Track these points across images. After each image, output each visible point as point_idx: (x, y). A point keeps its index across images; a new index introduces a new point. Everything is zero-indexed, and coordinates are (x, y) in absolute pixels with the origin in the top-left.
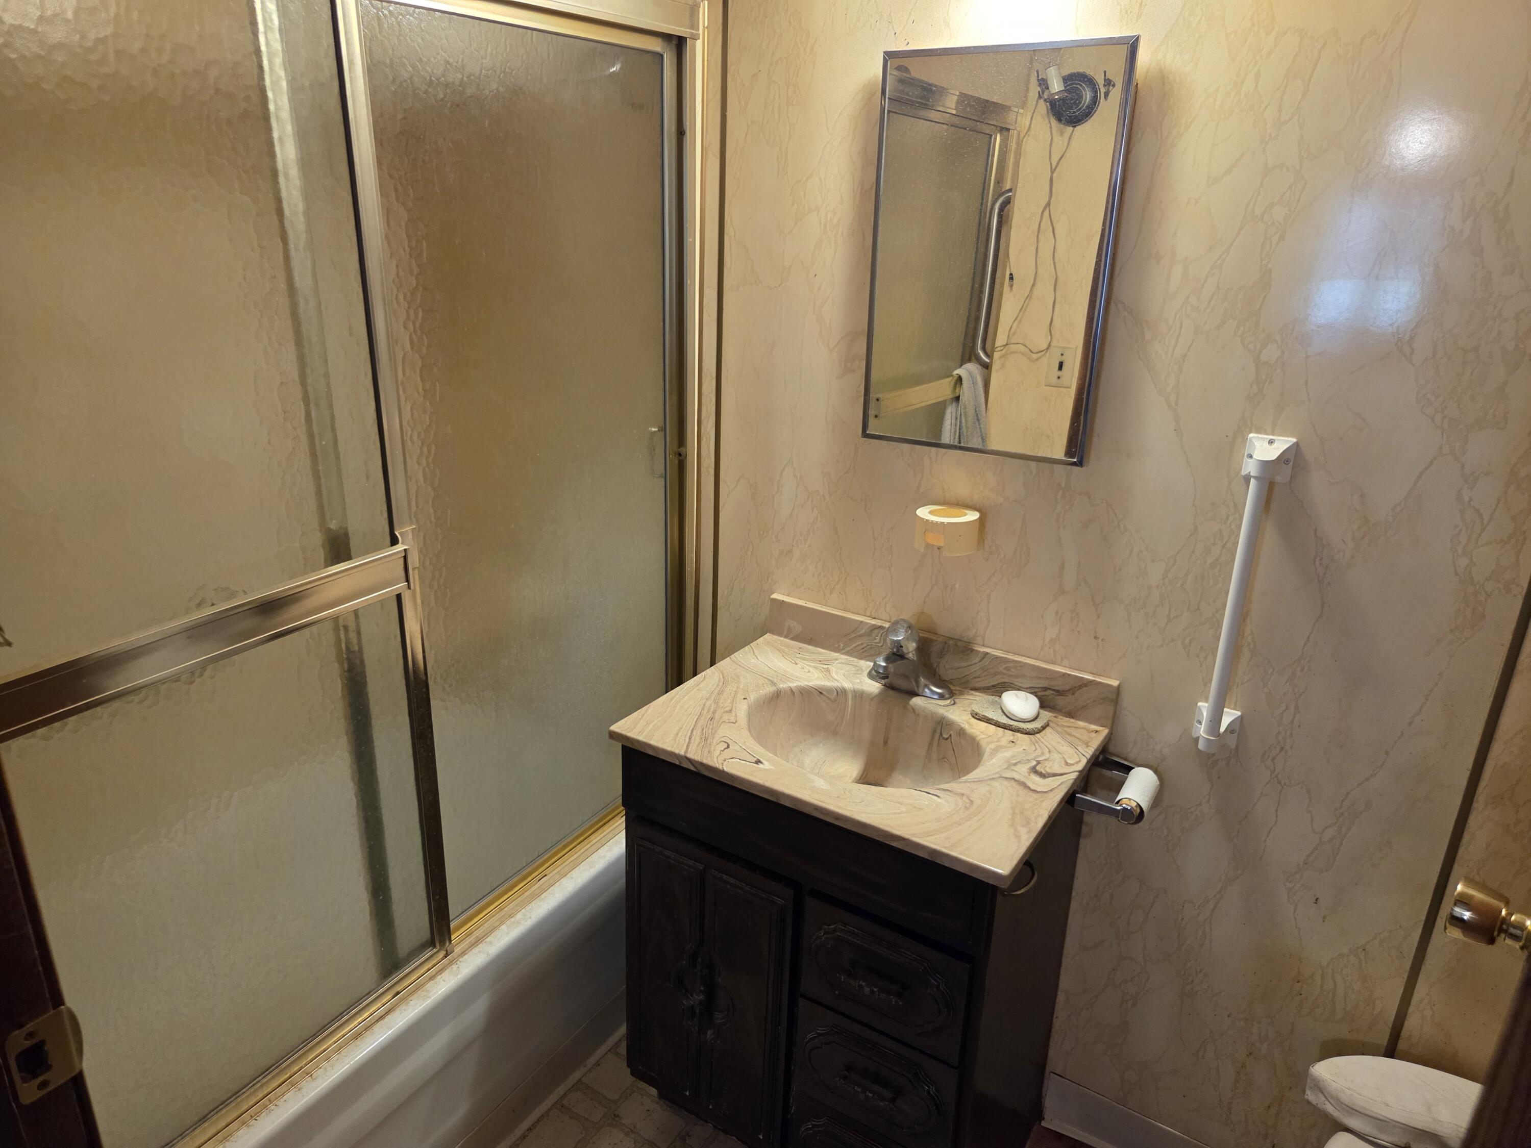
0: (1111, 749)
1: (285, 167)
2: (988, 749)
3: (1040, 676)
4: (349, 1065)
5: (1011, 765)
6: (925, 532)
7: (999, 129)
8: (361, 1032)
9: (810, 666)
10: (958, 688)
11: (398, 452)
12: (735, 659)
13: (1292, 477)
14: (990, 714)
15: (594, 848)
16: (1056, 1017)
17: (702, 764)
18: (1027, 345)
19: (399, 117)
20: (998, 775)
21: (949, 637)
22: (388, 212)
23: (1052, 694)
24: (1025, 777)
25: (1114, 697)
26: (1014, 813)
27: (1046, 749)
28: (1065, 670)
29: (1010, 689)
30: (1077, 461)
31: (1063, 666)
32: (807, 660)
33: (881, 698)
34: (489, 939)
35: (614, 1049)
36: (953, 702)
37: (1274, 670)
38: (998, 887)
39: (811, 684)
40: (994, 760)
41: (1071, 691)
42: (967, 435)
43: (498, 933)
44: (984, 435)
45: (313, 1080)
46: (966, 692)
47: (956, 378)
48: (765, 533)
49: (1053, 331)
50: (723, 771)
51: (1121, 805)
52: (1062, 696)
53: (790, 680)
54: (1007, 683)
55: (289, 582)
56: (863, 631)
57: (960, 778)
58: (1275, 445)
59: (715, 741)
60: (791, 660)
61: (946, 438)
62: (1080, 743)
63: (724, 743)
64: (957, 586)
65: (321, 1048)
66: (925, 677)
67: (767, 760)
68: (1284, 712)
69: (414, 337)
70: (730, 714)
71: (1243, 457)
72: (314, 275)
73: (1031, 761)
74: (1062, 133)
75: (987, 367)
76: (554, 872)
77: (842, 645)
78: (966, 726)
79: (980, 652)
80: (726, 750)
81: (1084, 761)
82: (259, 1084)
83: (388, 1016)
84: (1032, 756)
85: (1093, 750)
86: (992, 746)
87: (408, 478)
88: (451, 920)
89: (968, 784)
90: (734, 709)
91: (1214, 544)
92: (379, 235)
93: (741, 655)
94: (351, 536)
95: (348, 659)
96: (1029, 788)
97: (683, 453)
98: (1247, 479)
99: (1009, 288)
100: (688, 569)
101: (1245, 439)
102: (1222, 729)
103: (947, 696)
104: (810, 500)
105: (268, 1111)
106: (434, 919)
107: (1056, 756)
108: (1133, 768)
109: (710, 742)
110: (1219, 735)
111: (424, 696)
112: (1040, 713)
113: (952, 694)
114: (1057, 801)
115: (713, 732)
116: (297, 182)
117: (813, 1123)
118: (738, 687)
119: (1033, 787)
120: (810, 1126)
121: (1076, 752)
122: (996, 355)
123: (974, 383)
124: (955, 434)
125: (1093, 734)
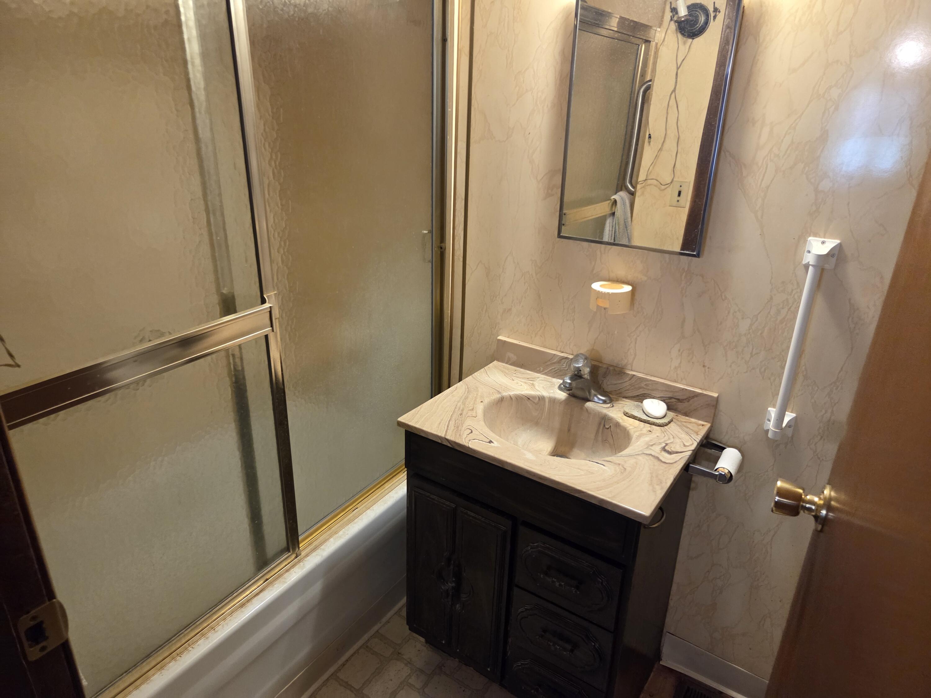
0: (711, 436)
1: (192, 58)
2: (634, 435)
3: (667, 390)
4: (237, 623)
5: (650, 445)
6: (597, 299)
7: (644, 41)
8: (244, 603)
9: (522, 382)
10: (614, 397)
11: (266, 245)
12: (475, 377)
13: (836, 265)
14: (636, 414)
15: (386, 492)
16: (671, 599)
17: (455, 443)
18: (659, 180)
19: (265, 26)
20: (641, 452)
21: (610, 365)
22: (258, 89)
23: (675, 401)
24: (658, 453)
25: (714, 404)
26: (652, 476)
27: (671, 435)
28: (684, 386)
29: (648, 398)
30: (696, 253)
31: (683, 384)
32: (520, 378)
33: (566, 401)
34: (322, 547)
35: (398, 613)
36: (612, 406)
37: (818, 388)
38: (641, 523)
39: (523, 393)
40: (638, 443)
41: (687, 400)
42: (619, 237)
43: (328, 543)
44: (629, 237)
45: (215, 632)
46: (620, 399)
47: (613, 201)
48: (494, 298)
49: (675, 171)
50: (469, 448)
51: (718, 472)
52: (681, 402)
53: (510, 390)
54: (647, 394)
55: (197, 326)
56: (556, 360)
57: (616, 454)
58: (825, 245)
59: (463, 428)
60: (510, 378)
61: (606, 238)
62: (693, 433)
63: (470, 430)
64: (616, 332)
65: (221, 612)
66: (596, 390)
67: (497, 441)
68: (824, 414)
69: (275, 171)
70: (473, 411)
71: (804, 253)
72: (211, 129)
73: (662, 443)
74: (685, 43)
75: (632, 194)
76: (362, 507)
77: (542, 369)
78: (620, 421)
79: (629, 374)
80: (470, 434)
81: (695, 444)
82: (183, 635)
83: (261, 593)
84: (663, 440)
85: (701, 437)
86: (637, 434)
87: (272, 261)
88: (299, 535)
89: (622, 458)
90: (475, 408)
91: (783, 308)
92: (253, 104)
93: (479, 375)
94: (236, 297)
95: (235, 375)
96: (661, 461)
97: (443, 247)
98: (807, 266)
99: (648, 144)
100: (445, 320)
101: (805, 241)
102: (784, 425)
103: (608, 402)
104: (523, 277)
105: (187, 651)
106: (289, 535)
107: (678, 440)
108: (726, 448)
109: (461, 429)
110: (782, 429)
111: (283, 398)
112: (667, 413)
113: (611, 401)
114: (678, 469)
115: (462, 423)
116: (200, 68)
117: (521, 662)
118: (477, 394)
119: (663, 460)
120: (520, 664)
121: (690, 438)
122: (639, 187)
123: (624, 204)
124: (612, 237)
125: (701, 427)
